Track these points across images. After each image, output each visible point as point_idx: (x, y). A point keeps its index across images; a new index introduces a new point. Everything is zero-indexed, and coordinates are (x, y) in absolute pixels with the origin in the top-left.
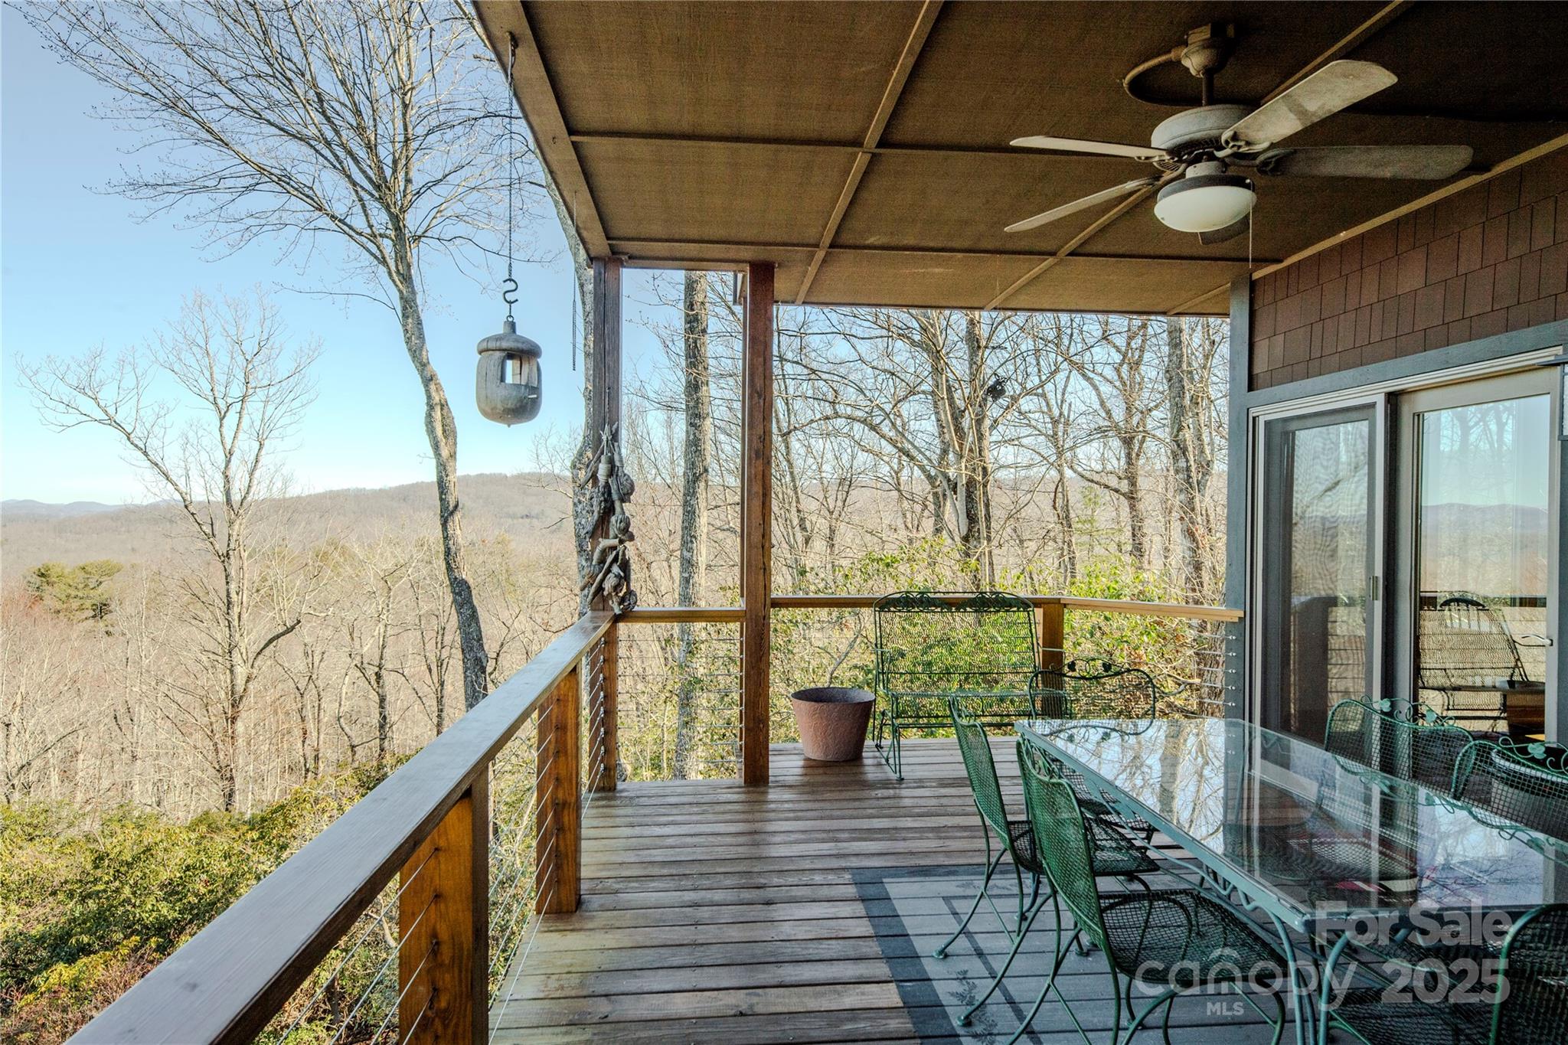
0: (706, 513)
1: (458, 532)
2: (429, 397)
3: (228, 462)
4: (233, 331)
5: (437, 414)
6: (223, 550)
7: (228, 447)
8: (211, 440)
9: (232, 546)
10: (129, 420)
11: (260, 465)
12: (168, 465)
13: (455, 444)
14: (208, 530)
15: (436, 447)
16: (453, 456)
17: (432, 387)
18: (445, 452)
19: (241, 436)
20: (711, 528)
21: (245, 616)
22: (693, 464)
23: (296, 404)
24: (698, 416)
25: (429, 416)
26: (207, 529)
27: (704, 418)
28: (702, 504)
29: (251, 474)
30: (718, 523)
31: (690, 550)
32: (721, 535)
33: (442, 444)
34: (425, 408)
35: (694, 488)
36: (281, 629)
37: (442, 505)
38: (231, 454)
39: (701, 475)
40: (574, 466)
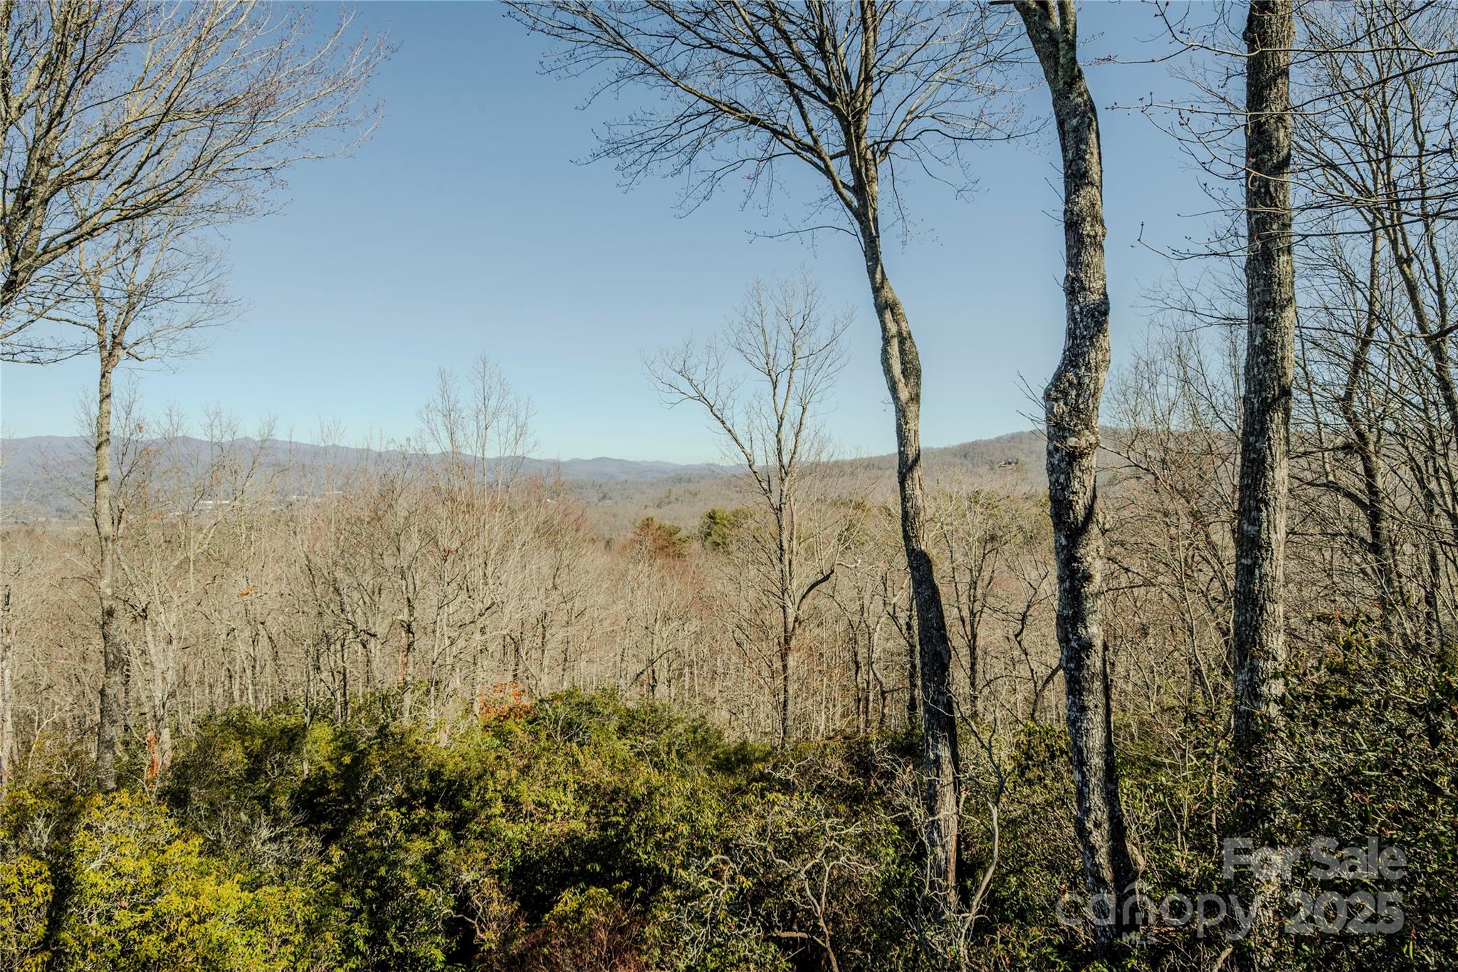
0: (1285, 463)
1: (918, 492)
2: (884, 329)
3: (780, 426)
4: (783, 309)
5: (894, 348)
6: (776, 504)
7: (780, 413)
8: (768, 409)
9: (783, 500)
10: (711, 395)
11: (803, 427)
12: (737, 431)
13: (918, 385)
14: (766, 487)
15: (893, 389)
16: (915, 398)
17: (888, 315)
18: (904, 394)
19: (790, 402)
20: (1296, 483)
21: (794, 563)
22: (1261, 383)
23: (832, 369)
24: (1272, 305)
25: (885, 352)
26: (765, 485)
27: (1283, 308)
28: (1279, 449)
29: (797, 436)
30: (1309, 476)
31: (1256, 522)
32: (1312, 492)
33: (901, 385)
34: (881, 343)
35: (1263, 422)
36: (820, 577)
37: (900, 459)
38: (782, 419)
39: (1275, 400)
40: (1047, 396)
